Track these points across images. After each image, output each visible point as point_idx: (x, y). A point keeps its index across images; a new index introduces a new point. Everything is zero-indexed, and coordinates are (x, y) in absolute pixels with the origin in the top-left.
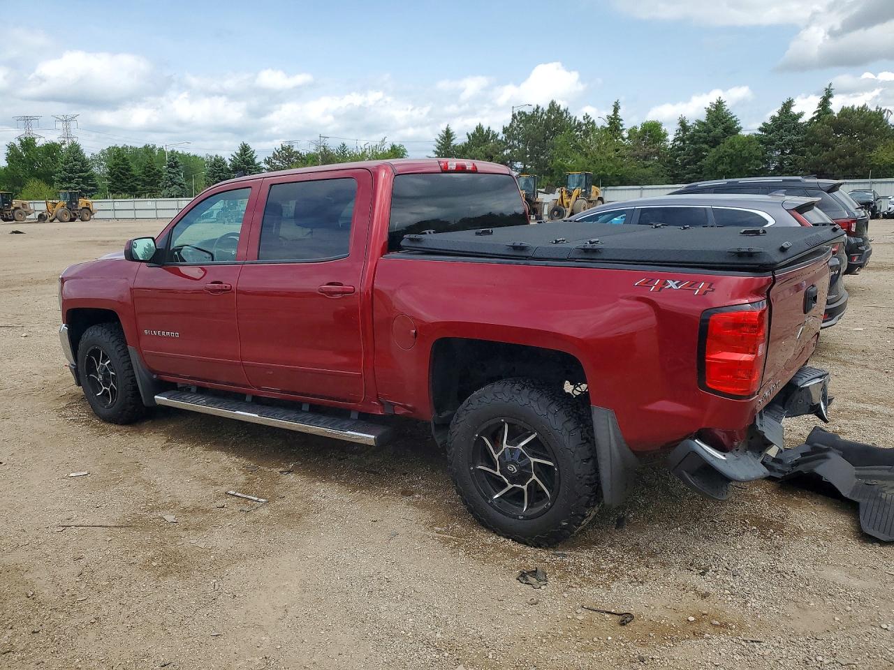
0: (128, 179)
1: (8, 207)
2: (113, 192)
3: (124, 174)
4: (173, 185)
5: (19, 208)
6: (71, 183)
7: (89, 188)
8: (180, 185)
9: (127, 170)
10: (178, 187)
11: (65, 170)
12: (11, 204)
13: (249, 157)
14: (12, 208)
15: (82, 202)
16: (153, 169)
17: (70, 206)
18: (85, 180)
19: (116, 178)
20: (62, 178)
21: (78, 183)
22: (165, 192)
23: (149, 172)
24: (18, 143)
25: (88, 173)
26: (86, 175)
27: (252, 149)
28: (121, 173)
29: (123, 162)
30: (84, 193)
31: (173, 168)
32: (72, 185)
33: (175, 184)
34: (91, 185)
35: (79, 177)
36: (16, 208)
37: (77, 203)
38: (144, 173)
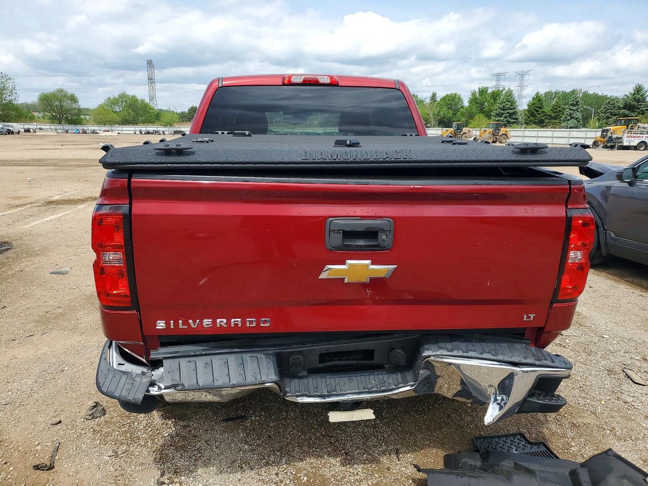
0: (539, 114)
1: (460, 132)
2: (527, 124)
3: (537, 111)
4: (571, 119)
5: (466, 133)
6: (502, 117)
7: (512, 121)
8: (577, 119)
9: (540, 108)
10: (574, 120)
11: (499, 108)
12: (461, 130)
13: (641, 96)
14: (462, 133)
15: (503, 130)
16: (559, 107)
17: (494, 133)
18: (511, 115)
19: (531, 114)
20: (497, 114)
21: (506, 117)
22: (564, 124)
23: (556, 109)
24: (477, 91)
25: (514, 111)
26: (512, 111)
27: (646, 89)
28: (535, 110)
29: (539, 102)
30: (508, 124)
31: (574, 106)
32: (502, 118)
33: (573, 118)
34: (514, 119)
35: (507, 113)
36: (464, 133)
37: (499, 130)
38: (551, 110)
